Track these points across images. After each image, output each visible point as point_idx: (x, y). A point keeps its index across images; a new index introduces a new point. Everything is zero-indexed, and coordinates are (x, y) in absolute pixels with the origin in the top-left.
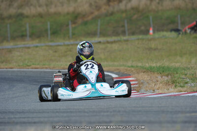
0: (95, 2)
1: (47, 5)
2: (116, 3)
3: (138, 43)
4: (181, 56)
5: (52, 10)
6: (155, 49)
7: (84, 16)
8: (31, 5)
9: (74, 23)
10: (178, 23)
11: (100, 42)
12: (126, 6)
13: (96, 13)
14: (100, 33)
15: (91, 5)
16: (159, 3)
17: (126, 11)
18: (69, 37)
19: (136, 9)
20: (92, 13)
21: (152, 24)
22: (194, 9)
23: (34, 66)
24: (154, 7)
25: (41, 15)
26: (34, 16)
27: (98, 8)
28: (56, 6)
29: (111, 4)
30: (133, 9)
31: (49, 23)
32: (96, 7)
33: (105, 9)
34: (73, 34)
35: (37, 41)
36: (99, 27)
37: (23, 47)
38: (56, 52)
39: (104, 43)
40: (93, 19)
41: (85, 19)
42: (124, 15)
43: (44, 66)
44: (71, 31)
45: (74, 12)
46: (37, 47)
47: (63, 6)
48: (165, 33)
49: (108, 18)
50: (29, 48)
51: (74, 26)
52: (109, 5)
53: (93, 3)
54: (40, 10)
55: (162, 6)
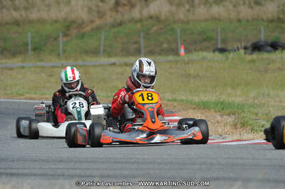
0: (98, 6)
1: (26, 9)
2: (127, 8)
3: (170, 67)
4: (233, 88)
5: (34, 15)
6: (195, 77)
7: (80, 25)
8: (3, 7)
9: (66, 35)
10: (217, 40)
11: (114, 64)
12: (141, 13)
13: (98, 22)
14: (104, 51)
15: (90, 10)
16: (189, 11)
17: (141, 20)
18: (59, 55)
19: (156, 19)
20: (92, 22)
21: (179, 40)
22: (239, 21)
23: (28, 95)
24: (181, 16)
25: (17, 23)
26: (7, 23)
27: (101, 14)
28: (39, 10)
29: (120, 9)
30: (151, 17)
31: (29, 35)
32: (98, 12)
33: (111, 16)
34: (64, 51)
35: (20, 59)
36: (102, 43)
37: (3, 68)
38: (50, 76)
39: (120, 65)
40: (93, 30)
41: (82, 31)
42: (139, 25)
43: (43, 96)
44: (61, 47)
45: (65, 20)
46: (23, 67)
47: (49, 10)
48: (205, 54)
49: (115, 30)
50: (11, 69)
51: (65, 39)
52: (117, 11)
53: (94, 8)
54: (16, 15)
55: (193, 14)
